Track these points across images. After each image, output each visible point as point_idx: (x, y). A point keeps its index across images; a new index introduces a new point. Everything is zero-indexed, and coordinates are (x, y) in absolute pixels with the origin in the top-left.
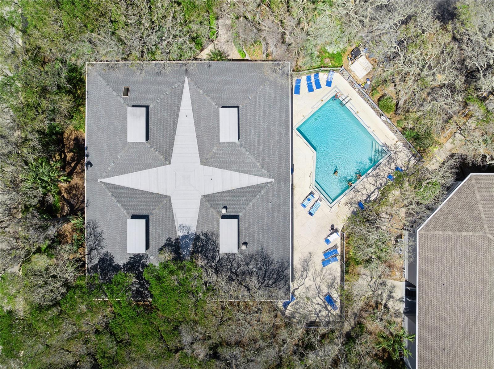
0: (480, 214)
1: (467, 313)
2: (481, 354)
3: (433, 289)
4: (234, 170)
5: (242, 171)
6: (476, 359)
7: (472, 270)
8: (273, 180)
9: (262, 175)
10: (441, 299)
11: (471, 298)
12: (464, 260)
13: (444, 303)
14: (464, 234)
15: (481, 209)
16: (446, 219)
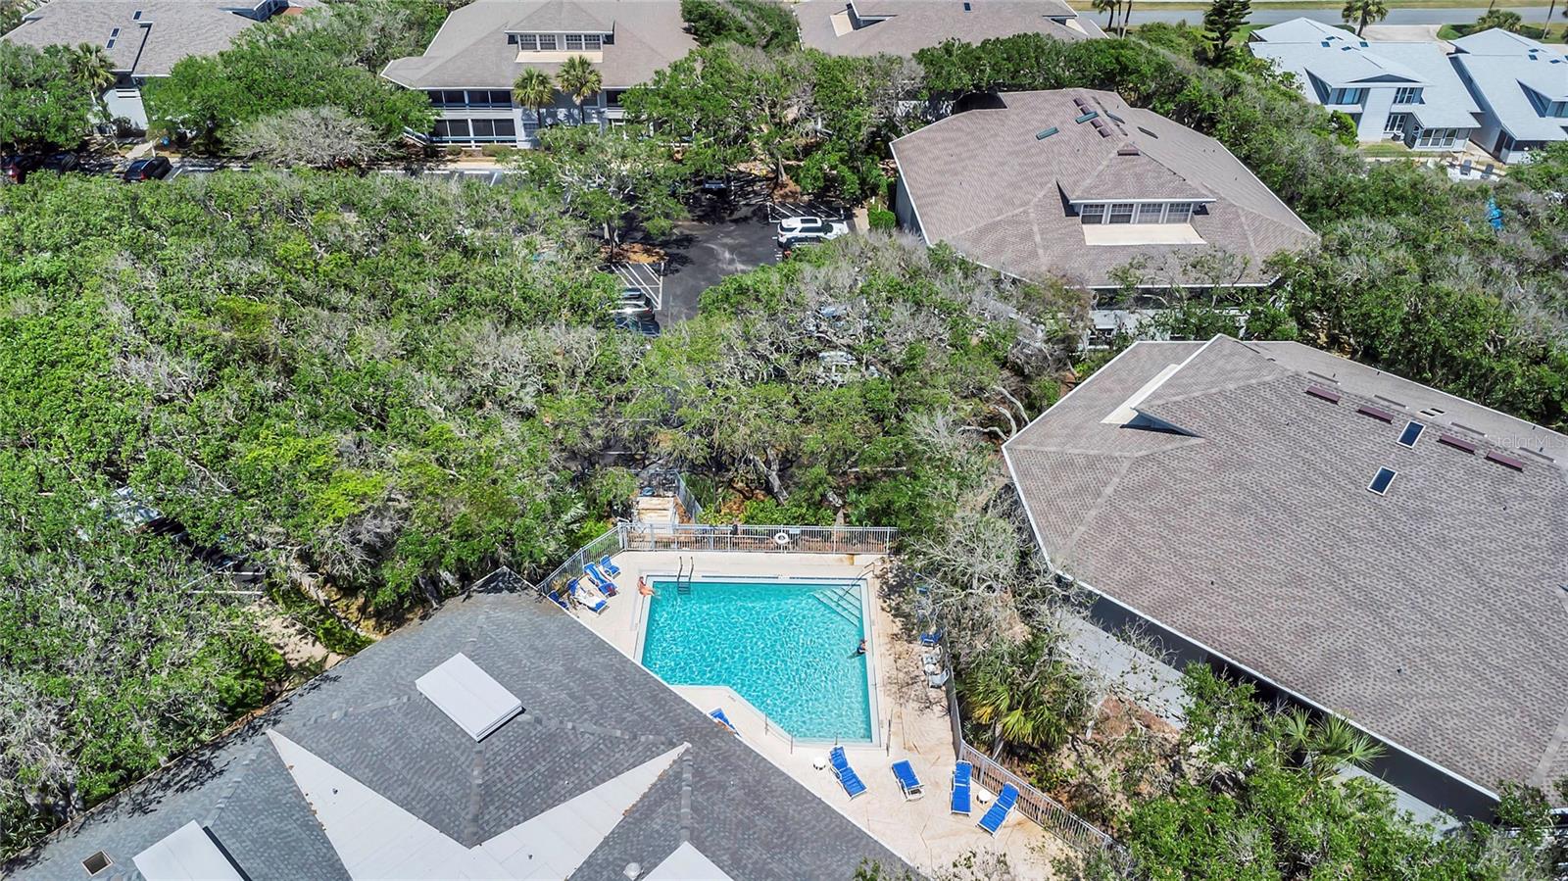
0: (1087, 456)
1: (1310, 575)
2: (1434, 599)
3: (1213, 610)
4: (572, 794)
5: (592, 780)
6: (1448, 617)
7: (1202, 515)
8: (687, 745)
9: (651, 753)
10: (1248, 608)
11: (1271, 549)
12: (1170, 519)
13: (1261, 607)
14: (1109, 490)
15: (1077, 451)
16: (1060, 511)
